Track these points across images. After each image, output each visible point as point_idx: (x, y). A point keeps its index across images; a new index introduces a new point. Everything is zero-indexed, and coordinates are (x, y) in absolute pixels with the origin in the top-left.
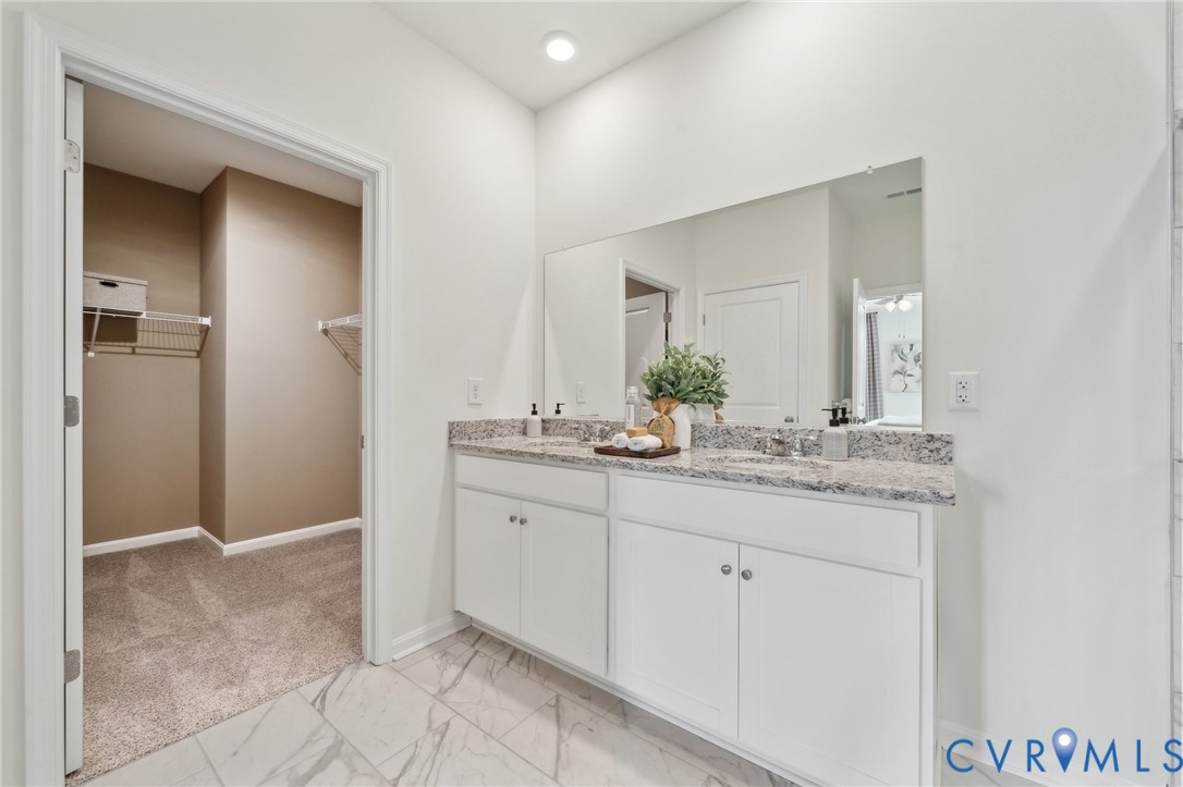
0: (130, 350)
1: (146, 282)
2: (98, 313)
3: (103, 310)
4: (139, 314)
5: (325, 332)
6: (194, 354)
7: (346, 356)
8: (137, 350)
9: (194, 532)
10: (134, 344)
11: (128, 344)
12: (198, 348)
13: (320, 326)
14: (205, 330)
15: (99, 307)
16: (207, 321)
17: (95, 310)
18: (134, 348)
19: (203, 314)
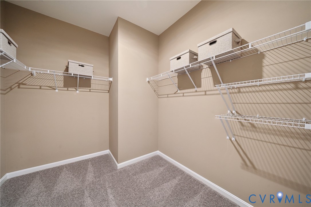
0: (89, 90)
1: (93, 65)
2: (78, 76)
3: (80, 75)
4: (91, 77)
5: (149, 82)
6: (107, 91)
7: (155, 91)
8: (91, 90)
9: (108, 152)
10: (90, 88)
11: (88, 88)
12: (108, 90)
13: (147, 80)
14: (111, 83)
15: (78, 74)
16: (111, 79)
17: (77, 75)
18: (90, 90)
19: (110, 77)
